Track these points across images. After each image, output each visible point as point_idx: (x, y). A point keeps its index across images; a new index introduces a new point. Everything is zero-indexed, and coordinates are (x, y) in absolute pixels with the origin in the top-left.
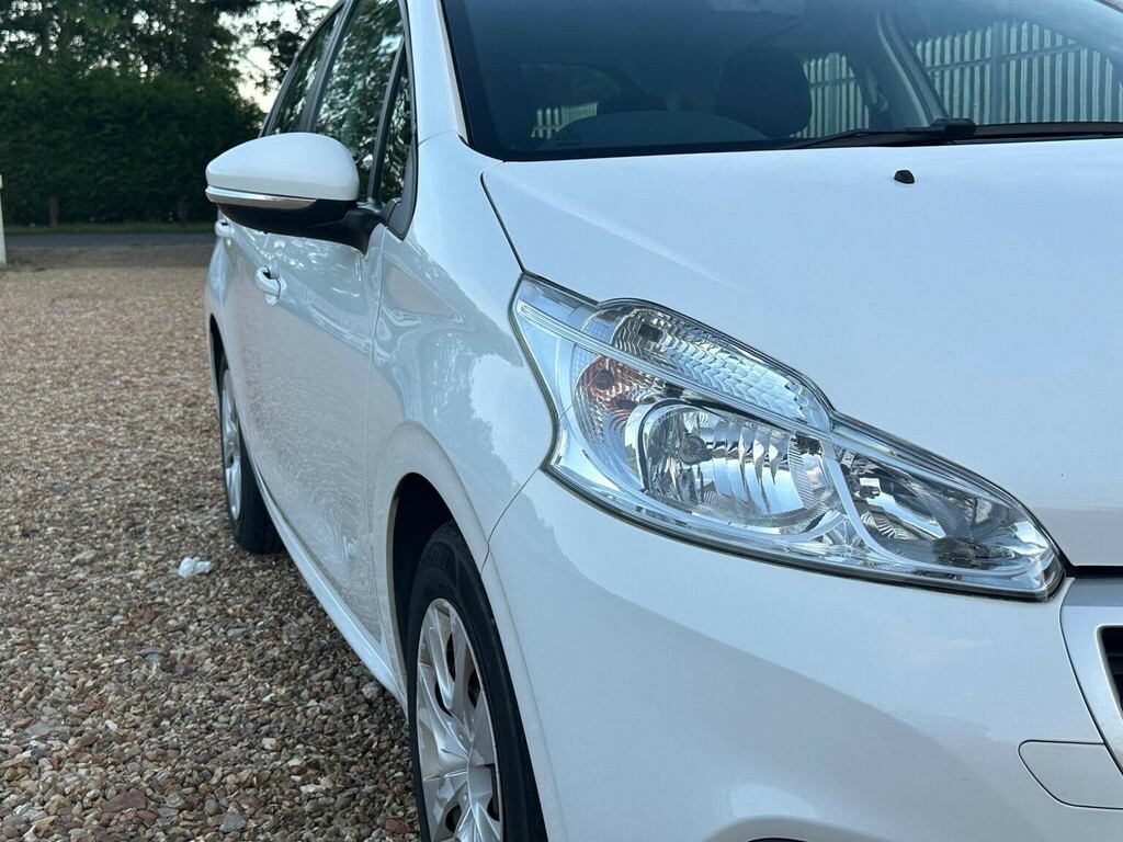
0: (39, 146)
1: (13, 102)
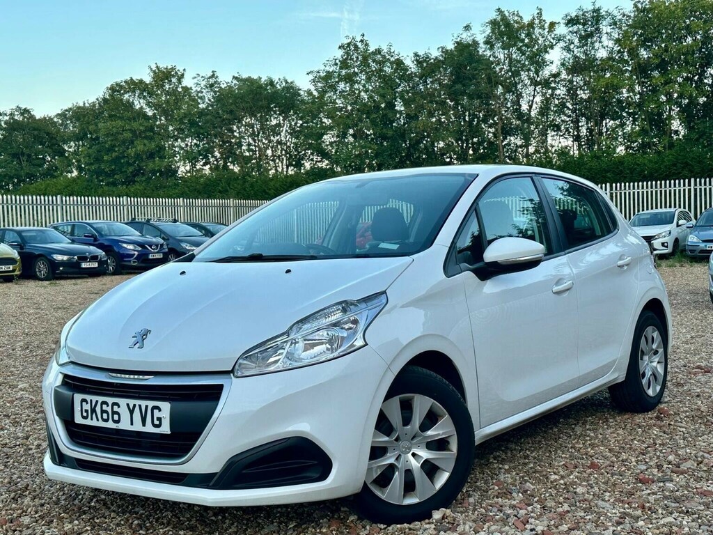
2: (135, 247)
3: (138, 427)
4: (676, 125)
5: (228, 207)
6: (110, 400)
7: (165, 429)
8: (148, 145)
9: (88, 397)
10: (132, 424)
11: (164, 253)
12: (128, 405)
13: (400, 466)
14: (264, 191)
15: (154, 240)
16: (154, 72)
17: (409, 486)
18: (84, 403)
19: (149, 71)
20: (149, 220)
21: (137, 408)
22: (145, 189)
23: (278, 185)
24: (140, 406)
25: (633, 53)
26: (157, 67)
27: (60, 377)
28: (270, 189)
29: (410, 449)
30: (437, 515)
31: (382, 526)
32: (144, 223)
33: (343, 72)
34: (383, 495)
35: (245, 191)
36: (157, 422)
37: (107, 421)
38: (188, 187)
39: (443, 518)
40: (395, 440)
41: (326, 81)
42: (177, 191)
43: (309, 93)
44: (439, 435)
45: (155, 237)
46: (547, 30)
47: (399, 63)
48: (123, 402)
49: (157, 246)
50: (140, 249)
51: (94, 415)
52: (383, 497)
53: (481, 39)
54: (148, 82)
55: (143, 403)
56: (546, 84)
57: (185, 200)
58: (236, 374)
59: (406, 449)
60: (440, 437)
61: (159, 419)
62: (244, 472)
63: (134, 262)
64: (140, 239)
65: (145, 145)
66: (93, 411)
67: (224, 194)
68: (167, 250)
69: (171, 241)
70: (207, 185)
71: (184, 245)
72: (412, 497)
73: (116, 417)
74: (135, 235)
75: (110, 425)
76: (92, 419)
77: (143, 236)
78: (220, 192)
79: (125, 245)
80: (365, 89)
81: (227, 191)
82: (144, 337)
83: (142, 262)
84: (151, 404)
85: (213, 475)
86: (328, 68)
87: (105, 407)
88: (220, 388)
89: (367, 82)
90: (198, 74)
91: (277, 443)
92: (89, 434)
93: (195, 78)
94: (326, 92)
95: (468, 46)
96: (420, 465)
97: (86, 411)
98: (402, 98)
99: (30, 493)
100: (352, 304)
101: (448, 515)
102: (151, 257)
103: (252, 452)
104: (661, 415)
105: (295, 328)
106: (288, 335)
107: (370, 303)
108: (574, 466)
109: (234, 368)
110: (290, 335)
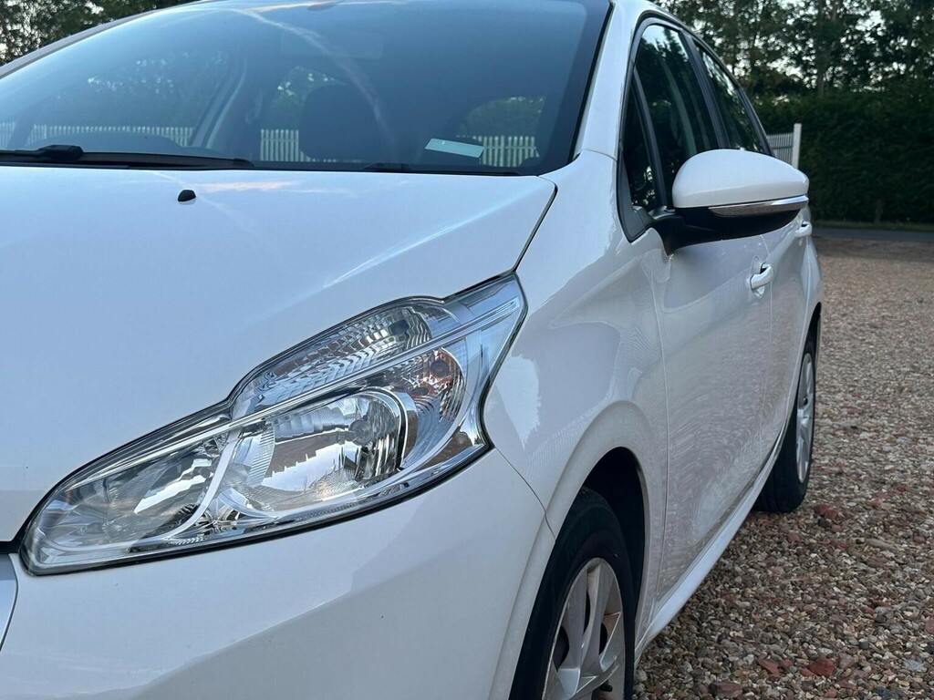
0: (877, 157)
1: (862, 121)
100: (434, 308)
104: (824, 519)
105: (250, 392)
106: (229, 411)
107: (480, 307)
108: (776, 665)
109: (23, 532)
110: (242, 416)
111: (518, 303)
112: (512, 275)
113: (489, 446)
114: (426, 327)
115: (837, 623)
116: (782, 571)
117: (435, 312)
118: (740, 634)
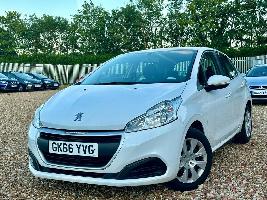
2: (6, 82)
3: (82, 154)
4: (208, 39)
5: (41, 67)
6: (68, 143)
7: (96, 154)
8: (6, 42)
9: (56, 142)
10: (79, 153)
11: (18, 85)
12: (77, 145)
13: (186, 168)
14: (54, 61)
15: (13, 79)
16: (8, 13)
17: (190, 176)
18: (54, 145)
19: (6, 13)
20: (10, 72)
21: (82, 146)
22: (5, 60)
23: (59, 59)
24: (83, 145)
25: (193, 11)
26: (9, 11)
27: (39, 134)
28: (56, 60)
29: (189, 160)
30: (201, 187)
31: (180, 192)
32: (8, 73)
33: (85, 15)
34: (181, 179)
35: (46, 61)
36: (91, 152)
37: (66, 151)
38: (22, 59)
39: (203, 188)
40: (184, 157)
41: (78, 19)
42: (18, 60)
43: (72, 23)
44: (200, 154)
45: (14, 78)
46: (161, 2)
47: (106, 12)
48: (74, 144)
49: (15, 82)
50: (8, 83)
51: (60, 149)
52: (180, 180)
53: (136, 5)
54: (5, 17)
55: (85, 144)
56: (161, 22)
57: (24, 64)
58: (126, 131)
59: (188, 160)
60: (200, 156)
61: (92, 151)
62: (132, 172)
63: (6, 88)
64: (8, 79)
65: (5, 42)
66: (59, 147)
67: (38, 62)
68: (19, 84)
69: (20, 80)
70: (30, 58)
71: (25, 82)
72: (190, 180)
73: (71, 150)
74: (5, 77)
75: (68, 153)
76: (58, 151)
77: (8, 78)
78: (36, 61)
79: (1, 82)
80: (93, 22)
81: (39, 61)
82: (81, 116)
83: (9, 88)
84: (88, 144)
85: (118, 173)
86: (78, 14)
87: (65, 146)
88: (120, 137)
89: (94, 19)
90: (26, 15)
91: (145, 160)
92: (55, 157)
93: (25, 16)
94: (78, 23)
95: (132, 7)
96: (193, 167)
97: (56, 148)
98: (107, 26)
99: (18, 183)
100: (170, 101)
101: (204, 187)
102: (12, 86)
103: (135, 163)
104: (253, 144)
105: (148, 112)
106: (146, 115)
107: (176, 101)
108: (235, 165)
109: (124, 129)
110: (147, 115)
111: (181, 100)
112: (180, 97)
113: (178, 118)
114: (169, 104)
115: (249, 159)
116: (241, 153)
117: (170, 102)
118: (230, 161)
